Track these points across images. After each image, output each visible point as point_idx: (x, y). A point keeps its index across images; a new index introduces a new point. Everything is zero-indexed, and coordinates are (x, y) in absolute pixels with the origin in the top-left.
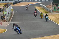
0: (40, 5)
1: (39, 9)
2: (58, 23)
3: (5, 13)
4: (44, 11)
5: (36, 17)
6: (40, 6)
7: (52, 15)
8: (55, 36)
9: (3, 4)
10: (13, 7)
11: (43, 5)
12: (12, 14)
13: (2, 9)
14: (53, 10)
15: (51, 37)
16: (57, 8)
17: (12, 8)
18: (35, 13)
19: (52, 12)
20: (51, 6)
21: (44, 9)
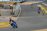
0: (42, 4)
3: (14, 10)
9: (13, 3)
10: (20, 5)
11: (45, 4)
12: (20, 11)
13: (12, 7)
18: (39, 11)
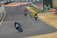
1: (30, 9)
2: (48, 23)
4: (35, 11)
5: (26, 16)
6: (31, 6)
7: (42, 15)
8: (45, 35)
10: (5, 7)
11: (34, 5)
12: (4, 14)
14: (44, 10)
15: (42, 36)
16: (47, 8)
17: (3, 8)
19: (43, 12)
20: (41, 6)
21: (35, 9)
